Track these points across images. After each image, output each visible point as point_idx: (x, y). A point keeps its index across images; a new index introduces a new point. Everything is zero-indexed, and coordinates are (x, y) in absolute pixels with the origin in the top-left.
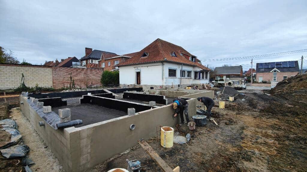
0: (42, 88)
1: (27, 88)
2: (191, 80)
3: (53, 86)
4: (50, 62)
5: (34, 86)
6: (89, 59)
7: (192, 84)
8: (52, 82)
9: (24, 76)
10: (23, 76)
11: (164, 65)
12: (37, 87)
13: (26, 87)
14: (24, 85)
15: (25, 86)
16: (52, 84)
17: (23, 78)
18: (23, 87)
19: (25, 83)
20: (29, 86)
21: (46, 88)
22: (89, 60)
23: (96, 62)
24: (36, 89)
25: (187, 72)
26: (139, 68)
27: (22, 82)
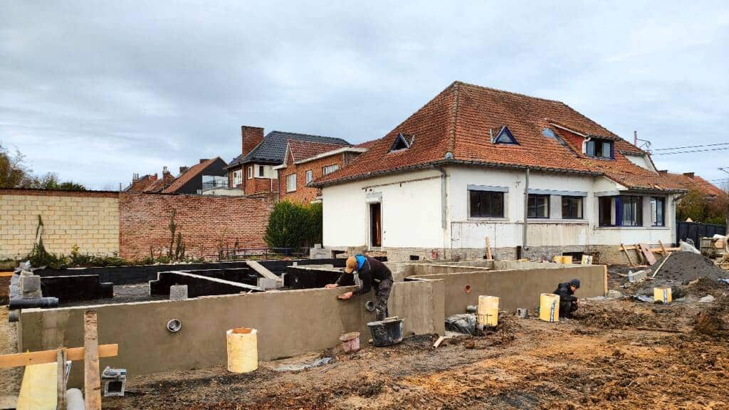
0: (89, 258)
1: (50, 257)
2: (583, 230)
3: (121, 251)
4: (147, 176)
5: (68, 252)
6: (252, 163)
7: (587, 246)
8: (117, 241)
9: (44, 223)
10: (41, 223)
11: (448, 178)
12: (75, 254)
13: (46, 254)
14: (41, 248)
15: (45, 252)
16: (118, 246)
17: (41, 227)
18: (40, 252)
19: (44, 242)
20: (56, 251)
21: (100, 259)
22: (253, 168)
23: (271, 173)
24: (72, 260)
25: (560, 199)
26: (376, 190)
27: (38, 241)
